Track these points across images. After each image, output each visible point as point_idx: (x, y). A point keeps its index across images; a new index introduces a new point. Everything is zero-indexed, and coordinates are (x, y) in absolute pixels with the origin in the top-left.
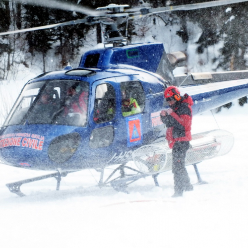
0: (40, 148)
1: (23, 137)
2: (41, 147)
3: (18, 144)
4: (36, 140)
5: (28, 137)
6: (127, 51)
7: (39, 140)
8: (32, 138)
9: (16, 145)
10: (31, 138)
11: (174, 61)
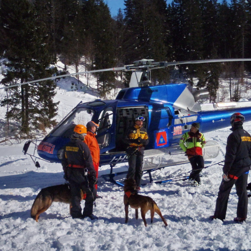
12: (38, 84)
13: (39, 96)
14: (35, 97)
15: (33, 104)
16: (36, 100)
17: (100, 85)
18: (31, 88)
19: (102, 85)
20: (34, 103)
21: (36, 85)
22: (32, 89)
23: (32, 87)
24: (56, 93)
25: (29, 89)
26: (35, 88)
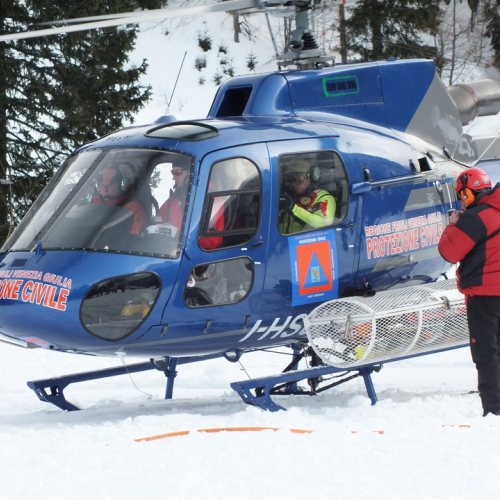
0: (59, 306)
1: (26, 280)
2: (64, 304)
3: (14, 296)
4: (52, 287)
5: (35, 281)
6: (324, 80)
7: (59, 287)
8: (44, 283)
9: (11, 298)
10: (42, 281)
11: (470, 102)
12: (56, 49)
13: (60, 114)
14: (43, 118)
15: (33, 154)
16: (47, 130)
17: (357, 49)
18: (24, 72)
19: (370, 46)
20: (36, 146)
21: (47, 54)
22: (30, 77)
23: (30, 65)
24: (146, 96)
25: (17, 74)
26: (42, 71)
